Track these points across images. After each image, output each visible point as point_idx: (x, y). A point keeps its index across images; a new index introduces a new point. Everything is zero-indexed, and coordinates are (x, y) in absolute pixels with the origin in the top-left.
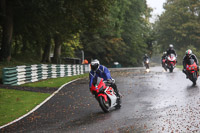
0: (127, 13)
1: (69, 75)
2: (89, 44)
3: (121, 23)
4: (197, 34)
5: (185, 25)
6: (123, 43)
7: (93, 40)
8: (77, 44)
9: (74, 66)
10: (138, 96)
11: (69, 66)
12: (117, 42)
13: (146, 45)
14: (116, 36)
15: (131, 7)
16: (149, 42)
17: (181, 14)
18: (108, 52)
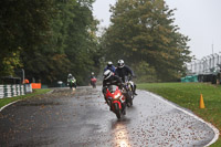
0: (71, 27)
1: (9, 96)
2: (29, 62)
3: (64, 37)
4: (149, 48)
5: (135, 39)
6: (67, 60)
7: (35, 57)
8: (16, 61)
9: (14, 87)
10: (84, 118)
11: (8, 87)
12: (60, 59)
13: (92, 62)
14: (59, 53)
15: (75, 19)
16: (96, 59)
17: (131, 26)
18: (51, 70)
